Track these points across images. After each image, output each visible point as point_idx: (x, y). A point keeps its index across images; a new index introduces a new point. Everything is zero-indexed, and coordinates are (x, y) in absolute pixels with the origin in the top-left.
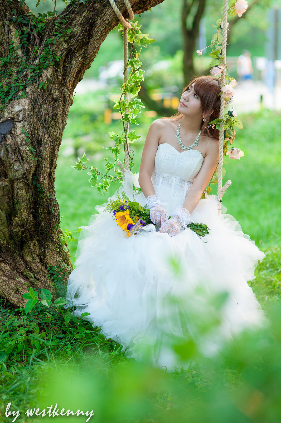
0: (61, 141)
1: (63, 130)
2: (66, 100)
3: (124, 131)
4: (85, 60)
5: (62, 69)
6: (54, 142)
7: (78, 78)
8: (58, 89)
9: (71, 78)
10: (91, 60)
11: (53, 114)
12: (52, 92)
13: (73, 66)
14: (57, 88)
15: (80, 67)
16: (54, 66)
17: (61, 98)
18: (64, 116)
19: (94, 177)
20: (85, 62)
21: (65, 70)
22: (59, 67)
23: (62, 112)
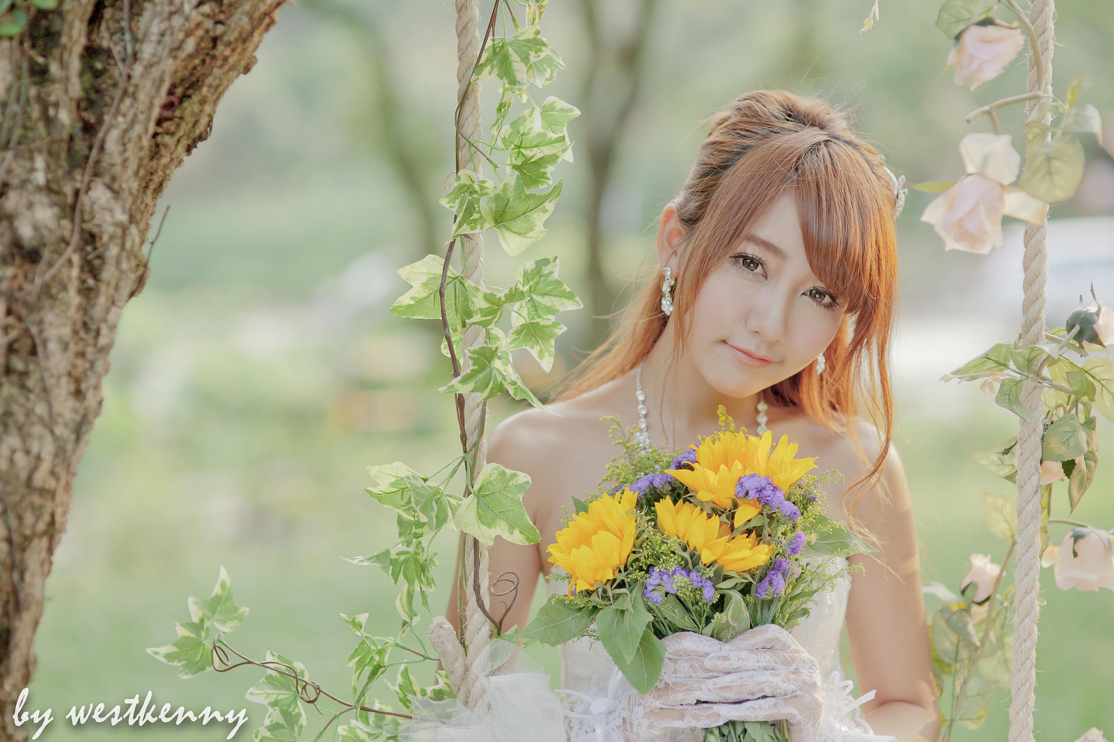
0: (64, 513)
1: (78, 440)
2: (100, 257)
3: (462, 454)
4: (222, 17)
5: (75, 64)
6: (20, 518)
7: (178, 126)
8: (49, 189)
9: (133, 123)
10: (261, 19)
11: (16, 340)
12: (12, 201)
13: (147, 51)
14: (40, 178)
15: (191, 57)
16: (21, 43)
17: (68, 244)
18: (82, 355)
19: (285, 714)
20: (220, 29)
21: (97, 74)
22: (56, 52)
23: (75, 332)
